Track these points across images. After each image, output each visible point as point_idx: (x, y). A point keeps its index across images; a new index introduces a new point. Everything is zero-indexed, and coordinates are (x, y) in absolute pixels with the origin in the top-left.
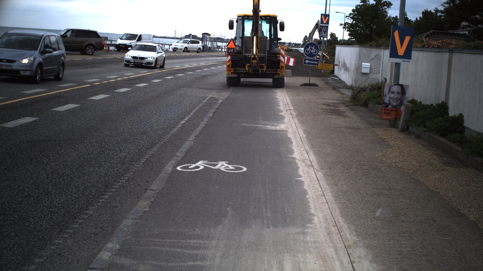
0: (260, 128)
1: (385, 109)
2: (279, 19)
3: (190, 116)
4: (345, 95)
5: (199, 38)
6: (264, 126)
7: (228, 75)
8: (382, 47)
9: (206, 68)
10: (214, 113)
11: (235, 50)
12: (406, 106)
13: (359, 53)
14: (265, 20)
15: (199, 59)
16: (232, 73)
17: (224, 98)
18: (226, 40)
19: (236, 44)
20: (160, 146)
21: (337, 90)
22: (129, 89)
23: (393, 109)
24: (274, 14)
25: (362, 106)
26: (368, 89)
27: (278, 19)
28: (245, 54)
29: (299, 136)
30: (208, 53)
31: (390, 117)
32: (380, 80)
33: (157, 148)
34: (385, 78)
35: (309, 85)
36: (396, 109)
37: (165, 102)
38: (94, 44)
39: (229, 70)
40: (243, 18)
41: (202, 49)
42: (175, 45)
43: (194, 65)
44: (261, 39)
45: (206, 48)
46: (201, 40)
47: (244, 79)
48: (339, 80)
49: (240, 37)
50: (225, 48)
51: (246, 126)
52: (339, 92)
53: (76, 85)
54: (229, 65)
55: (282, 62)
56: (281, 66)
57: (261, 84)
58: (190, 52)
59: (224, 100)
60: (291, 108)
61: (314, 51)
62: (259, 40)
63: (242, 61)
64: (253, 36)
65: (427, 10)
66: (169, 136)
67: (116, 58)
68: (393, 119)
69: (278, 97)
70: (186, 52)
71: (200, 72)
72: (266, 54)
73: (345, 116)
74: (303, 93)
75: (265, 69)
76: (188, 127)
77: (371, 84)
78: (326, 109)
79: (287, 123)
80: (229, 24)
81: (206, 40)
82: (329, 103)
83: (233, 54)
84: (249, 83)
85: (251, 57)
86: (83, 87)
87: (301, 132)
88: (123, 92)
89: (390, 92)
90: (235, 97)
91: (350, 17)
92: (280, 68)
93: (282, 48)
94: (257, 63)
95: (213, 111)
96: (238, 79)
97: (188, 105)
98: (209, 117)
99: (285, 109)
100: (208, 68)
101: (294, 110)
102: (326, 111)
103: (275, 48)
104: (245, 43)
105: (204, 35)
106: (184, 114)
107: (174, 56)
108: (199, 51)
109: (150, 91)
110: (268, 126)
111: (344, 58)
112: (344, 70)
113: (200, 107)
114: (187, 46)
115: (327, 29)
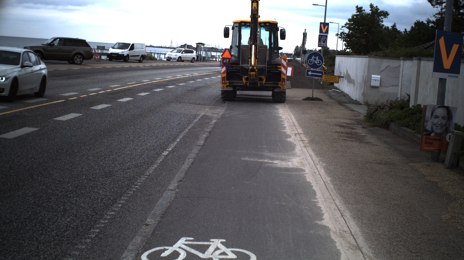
0: (266, 165)
1: (426, 138)
2: (280, 26)
3: (176, 143)
4: (355, 112)
5: (193, 48)
6: (271, 161)
7: (223, 88)
8: (401, 58)
9: (199, 79)
10: (207, 138)
11: (231, 60)
12: (456, 135)
13: (368, 64)
14: (265, 27)
15: (193, 69)
16: (227, 86)
17: (219, 117)
18: (220, 49)
19: (232, 53)
20: (126, 200)
21: (344, 106)
22: (109, 105)
23: (437, 138)
24: (274, 20)
25: (381, 128)
26: (386, 107)
27: (278, 25)
28: (242, 65)
29: (321, 180)
30: (202, 63)
31: (433, 148)
32: (399, 96)
33: (121, 203)
34: (408, 95)
35: (312, 99)
36: (440, 138)
37: (148, 123)
38: (83, 52)
39: (224, 83)
40: (240, 25)
41: (196, 59)
42: (169, 55)
43: (188, 75)
44: (260, 48)
45: (200, 58)
46: (196, 49)
47: (240, 91)
48: (341, 93)
49: (236, 46)
50: (219, 58)
51: (247, 161)
52: (347, 108)
53: (47, 101)
54: (224, 77)
55: (284, 74)
56: (282, 79)
57: (259, 97)
58: (184, 61)
59: (219, 119)
60: (300, 131)
61: (318, 62)
62: (258, 49)
63: (238, 73)
64: (251, 44)
65: (419, 21)
66: (143, 178)
67: (106, 68)
68: (436, 151)
69: (281, 115)
70: (180, 61)
71: (192, 83)
72: (266, 65)
73: (368, 143)
74: (308, 109)
75: (264, 82)
76: (171, 162)
77: (389, 101)
78: (342, 132)
79: (300, 156)
80: (225, 31)
81: (200, 49)
82: (342, 123)
83: (228, 64)
84: (246, 97)
85: (249, 69)
86: (54, 103)
87: (322, 172)
88: (100, 110)
89: (433, 117)
90: (231, 115)
91: (346, 27)
92: (282, 81)
93: (284, 58)
94: (255, 75)
95: (204, 136)
96: (234, 92)
97: (175, 127)
98: (199, 145)
99: (293, 132)
100: (201, 79)
101: (304, 134)
102: (342, 135)
103: (276, 58)
104: (242, 52)
105: (198, 44)
106: (168, 141)
107: (167, 65)
108: (193, 60)
109: (133, 108)
110: (277, 161)
111: (348, 69)
112: (347, 82)
113: (189, 129)
114: (181, 56)
115: (326, 39)
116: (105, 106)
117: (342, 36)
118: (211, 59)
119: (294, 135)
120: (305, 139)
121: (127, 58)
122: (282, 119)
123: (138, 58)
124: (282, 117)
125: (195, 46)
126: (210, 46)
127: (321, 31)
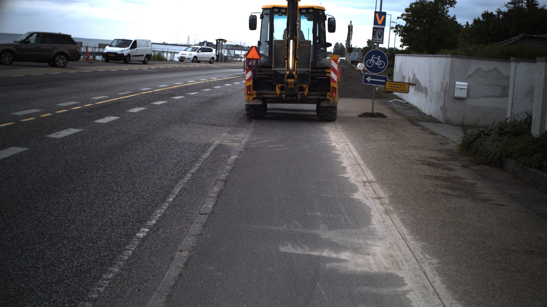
0: (329, 265)
6: (334, 255)
7: (248, 102)
8: (512, 59)
9: (217, 86)
11: (259, 61)
13: (451, 66)
14: (307, 14)
15: (211, 72)
16: (254, 99)
17: (242, 147)
18: (246, 47)
19: (261, 52)
21: (418, 126)
22: (78, 130)
24: (320, 5)
25: (492, 166)
26: (493, 132)
27: (326, 13)
28: (276, 69)
30: (223, 63)
35: (372, 115)
37: (128, 164)
38: (67, 52)
39: (250, 94)
40: (271, 12)
41: (215, 59)
42: (182, 54)
43: (203, 80)
45: (221, 57)
46: (215, 47)
47: (272, 104)
49: (266, 41)
52: (424, 129)
54: (250, 86)
55: (334, 81)
56: (331, 88)
57: (298, 113)
58: (201, 62)
59: (241, 152)
61: (379, 63)
62: (299, 46)
63: (270, 79)
64: (288, 39)
65: (488, 12)
67: (97, 71)
69: (334, 144)
70: (195, 62)
71: (208, 91)
72: (309, 68)
74: (371, 133)
75: (306, 92)
79: (384, 238)
80: (250, 21)
81: (221, 47)
83: (255, 67)
85: (285, 74)
90: (260, 144)
91: (403, 18)
92: (331, 91)
93: (334, 58)
94: (294, 84)
95: (216, 189)
96: (264, 106)
97: (171, 169)
98: (204, 212)
99: (359, 179)
100: (221, 85)
101: (378, 182)
102: (438, 182)
103: (322, 58)
104: (275, 50)
105: (218, 41)
106: (153, 201)
107: (179, 67)
108: (212, 61)
109: (114, 134)
110: (346, 254)
111: (415, 73)
112: (415, 90)
113: (193, 173)
114: (197, 55)
115: (382, 32)
116: (72, 131)
117: (397, 29)
118: (234, 59)
119: (362, 185)
120: (382, 194)
121: (128, 58)
122: (336, 152)
123: (142, 59)
124: (336, 148)
125: (215, 43)
126: (234, 44)
127: (376, 22)
